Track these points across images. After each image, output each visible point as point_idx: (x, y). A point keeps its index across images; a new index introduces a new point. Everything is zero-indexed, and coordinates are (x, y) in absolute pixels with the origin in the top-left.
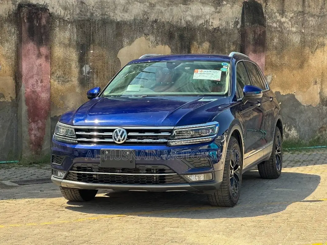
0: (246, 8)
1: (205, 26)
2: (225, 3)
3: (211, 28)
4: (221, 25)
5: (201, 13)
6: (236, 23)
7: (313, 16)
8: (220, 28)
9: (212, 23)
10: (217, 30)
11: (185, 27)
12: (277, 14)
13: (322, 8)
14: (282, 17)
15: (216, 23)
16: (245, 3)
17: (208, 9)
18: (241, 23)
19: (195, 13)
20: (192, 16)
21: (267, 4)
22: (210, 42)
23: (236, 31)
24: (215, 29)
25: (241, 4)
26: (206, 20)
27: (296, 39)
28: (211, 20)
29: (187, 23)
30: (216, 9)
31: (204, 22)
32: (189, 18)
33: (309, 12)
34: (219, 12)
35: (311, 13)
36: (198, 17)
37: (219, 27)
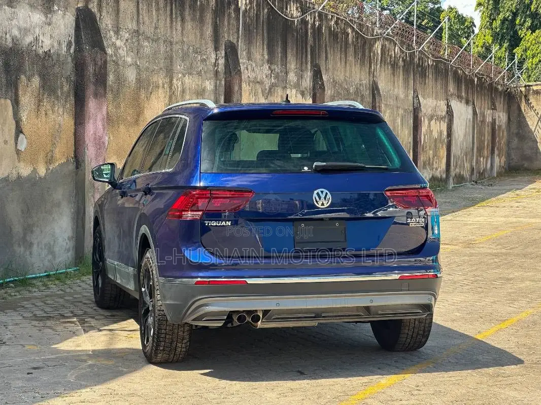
0: (82, 20)
1: (34, 47)
2: (56, 8)
3: (41, 51)
4: (53, 47)
5: (29, 23)
6: (69, 44)
7: (147, 38)
8: (52, 52)
9: (42, 41)
10: (47, 54)
11: (11, 48)
12: (112, 33)
13: (156, 28)
14: (118, 39)
15: (47, 43)
16: (78, 10)
17: (37, 17)
18: (74, 44)
19: (22, 24)
20: (20, 29)
21: (101, 15)
22: (40, 76)
23: (70, 59)
24: (46, 53)
25: (74, 11)
26: (35, 37)
27: (131, 75)
28: (41, 38)
29: (13, 39)
30: (47, 17)
31: (33, 39)
32: (16, 32)
33: (144, 33)
34: (49, 24)
35: (146, 34)
36: (25, 31)
37: (50, 51)
